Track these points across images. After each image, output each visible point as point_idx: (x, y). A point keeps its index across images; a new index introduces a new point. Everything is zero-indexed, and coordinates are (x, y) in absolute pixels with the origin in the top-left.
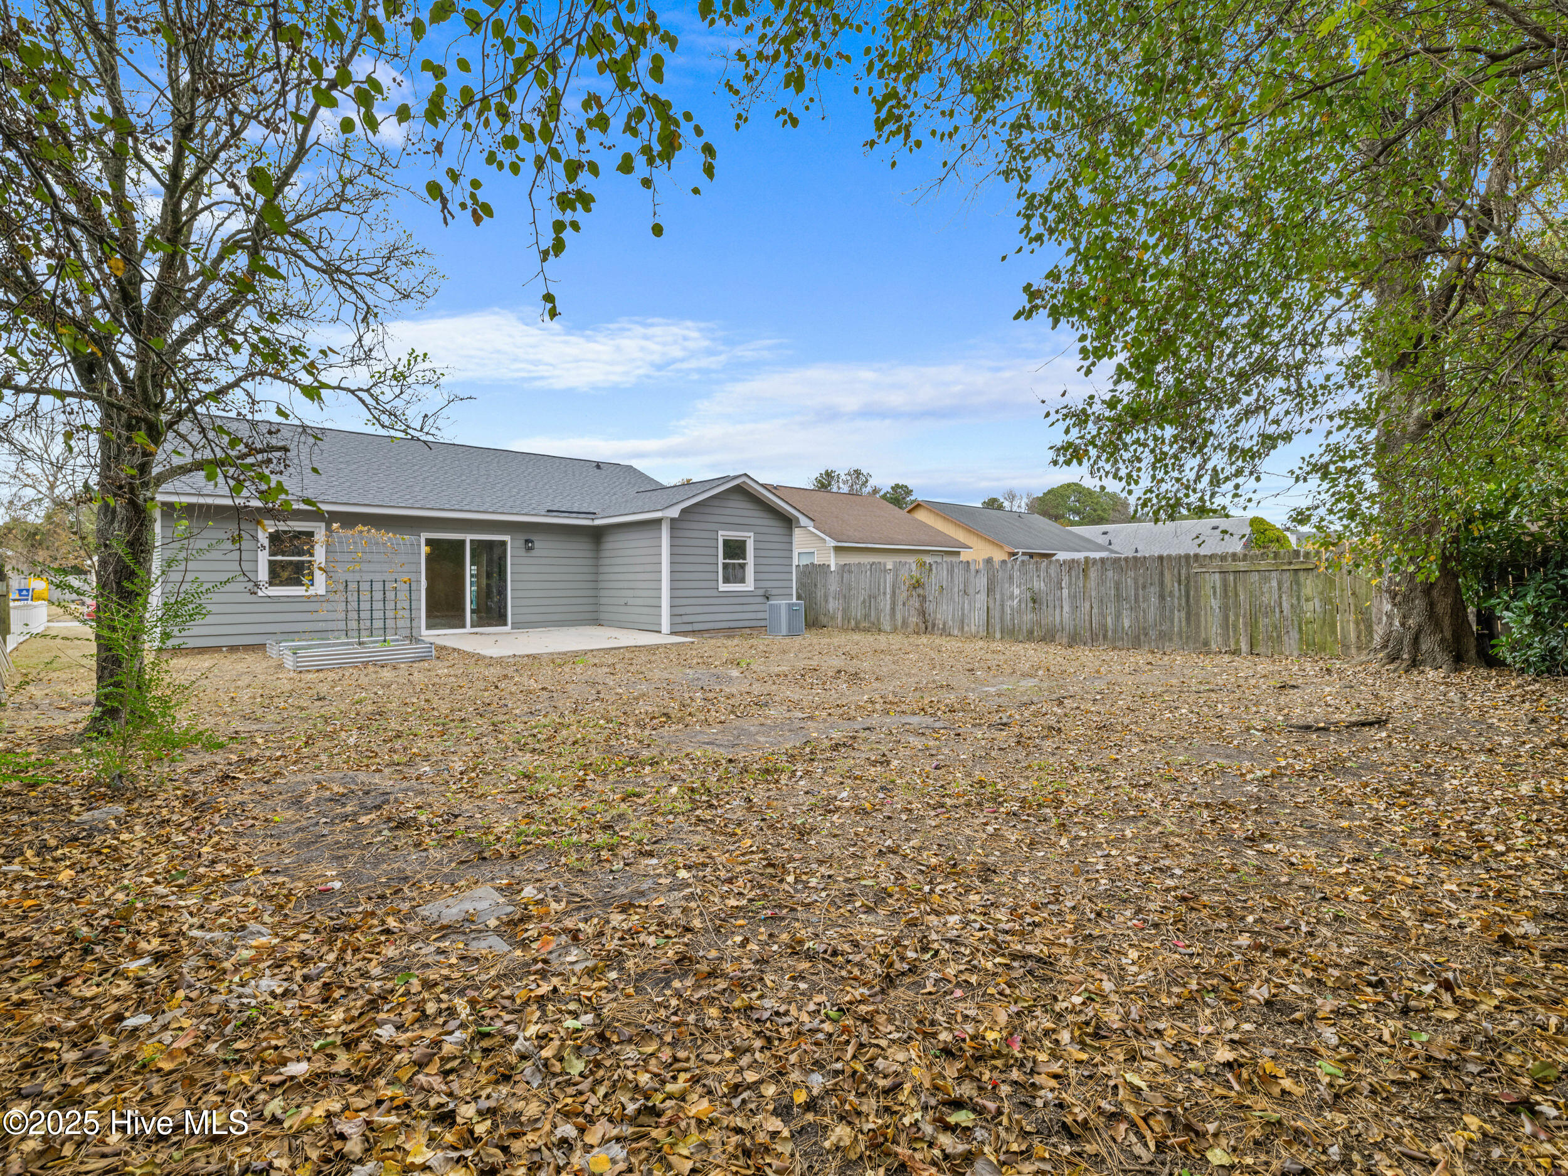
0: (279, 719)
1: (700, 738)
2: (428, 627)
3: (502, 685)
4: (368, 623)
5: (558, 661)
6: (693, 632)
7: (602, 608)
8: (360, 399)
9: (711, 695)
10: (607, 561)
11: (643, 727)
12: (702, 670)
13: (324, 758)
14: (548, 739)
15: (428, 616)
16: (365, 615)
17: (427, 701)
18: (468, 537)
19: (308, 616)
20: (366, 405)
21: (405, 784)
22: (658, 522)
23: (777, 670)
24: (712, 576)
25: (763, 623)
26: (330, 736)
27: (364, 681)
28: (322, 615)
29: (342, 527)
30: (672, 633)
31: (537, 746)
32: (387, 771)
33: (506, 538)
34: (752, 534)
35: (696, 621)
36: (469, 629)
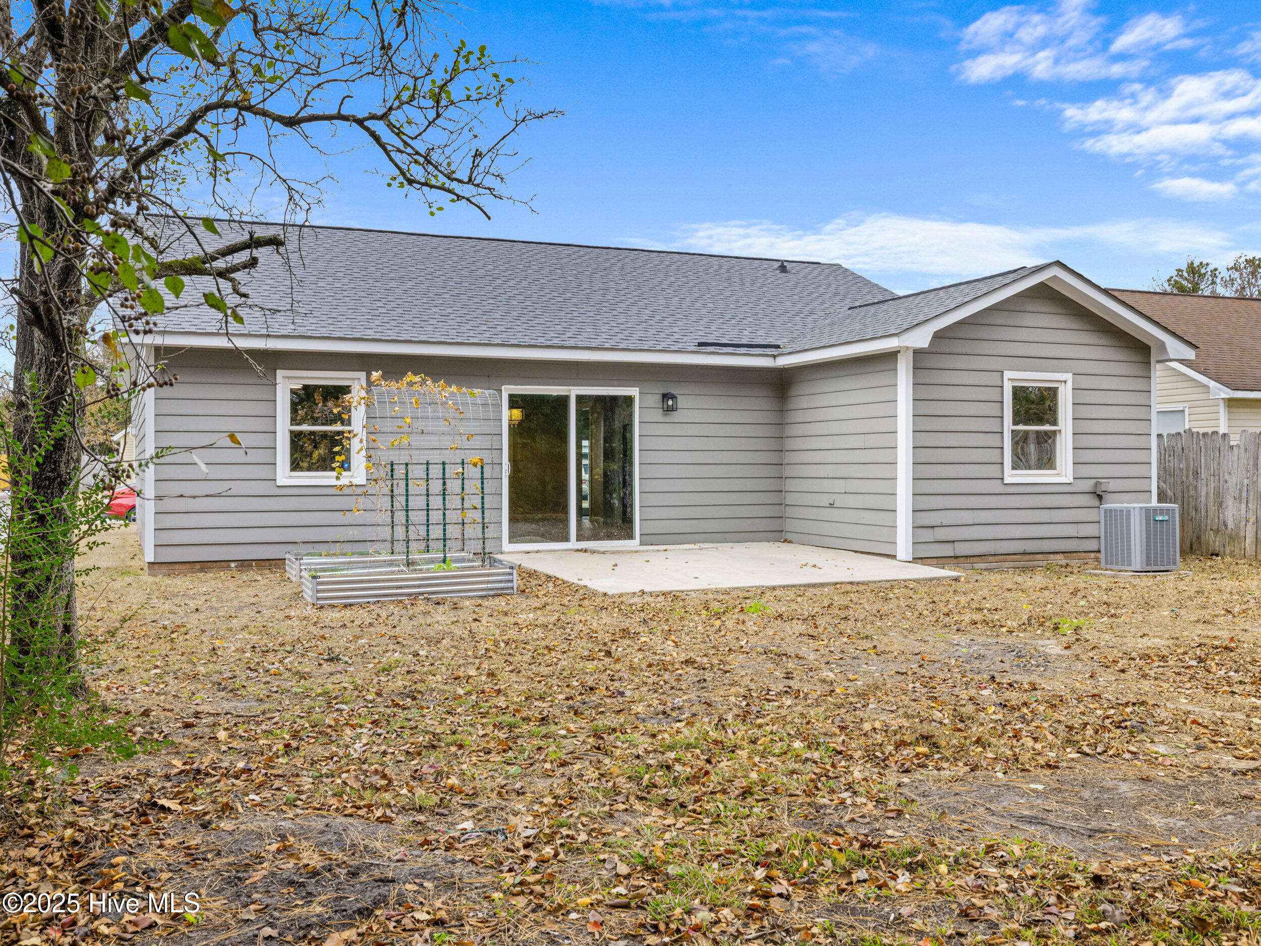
0: (263, 694)
1: (1007, 802)
2: (511, 541)
3: (618, 650)
4: (422, 530)
5: (715, 606)
6: (956, 559)
7: (791, 512)
8: (373, 135)
9: (1014, 697)
10: (798, 430)
11: (883, 763)
12: (982, 636)
13: (306, 782)
14: (692, 780)
15: (513, 520)
16: (418, 517)
17: (491, 674)
18: (574, 392)
19: (338, 518)
20: (383, 146)
21: (426, 858)
22: (891, 356)
23: (1142, 644)
24: (994, 455)
25: (1092, 545)
26: (326, 734)
27: (405, 627)
28: (357, 517)
29: (384, 377)
30: (916, 560)
31: (673, 793)
32: (401, 820)
33: (633, 391)
34: (1069, 376)
35: (961, 538)
36: (573, 544)
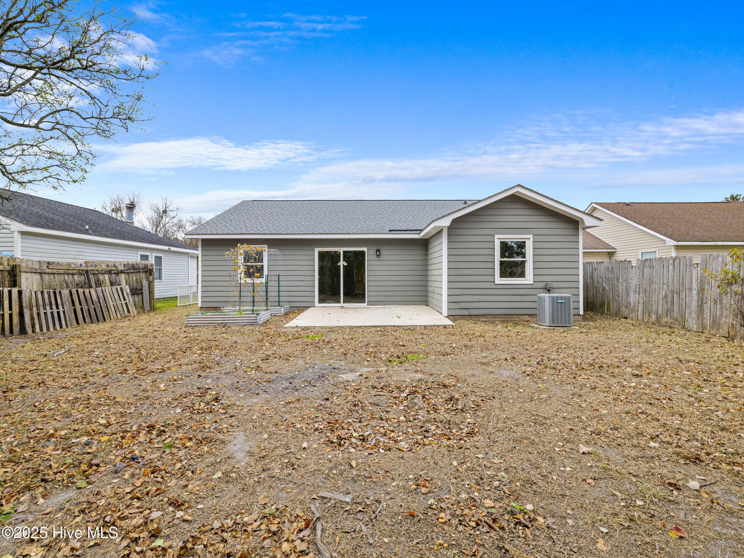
2: (320, 303)
6: (470, 316)
7: (429, 294)
18: (341, 250)
22: (441, 231)
24: (488, 272)
30: (449, 316)
33: (365, 249)
34: (531, 236)
35: (473, 307)
36: (342, 304)
